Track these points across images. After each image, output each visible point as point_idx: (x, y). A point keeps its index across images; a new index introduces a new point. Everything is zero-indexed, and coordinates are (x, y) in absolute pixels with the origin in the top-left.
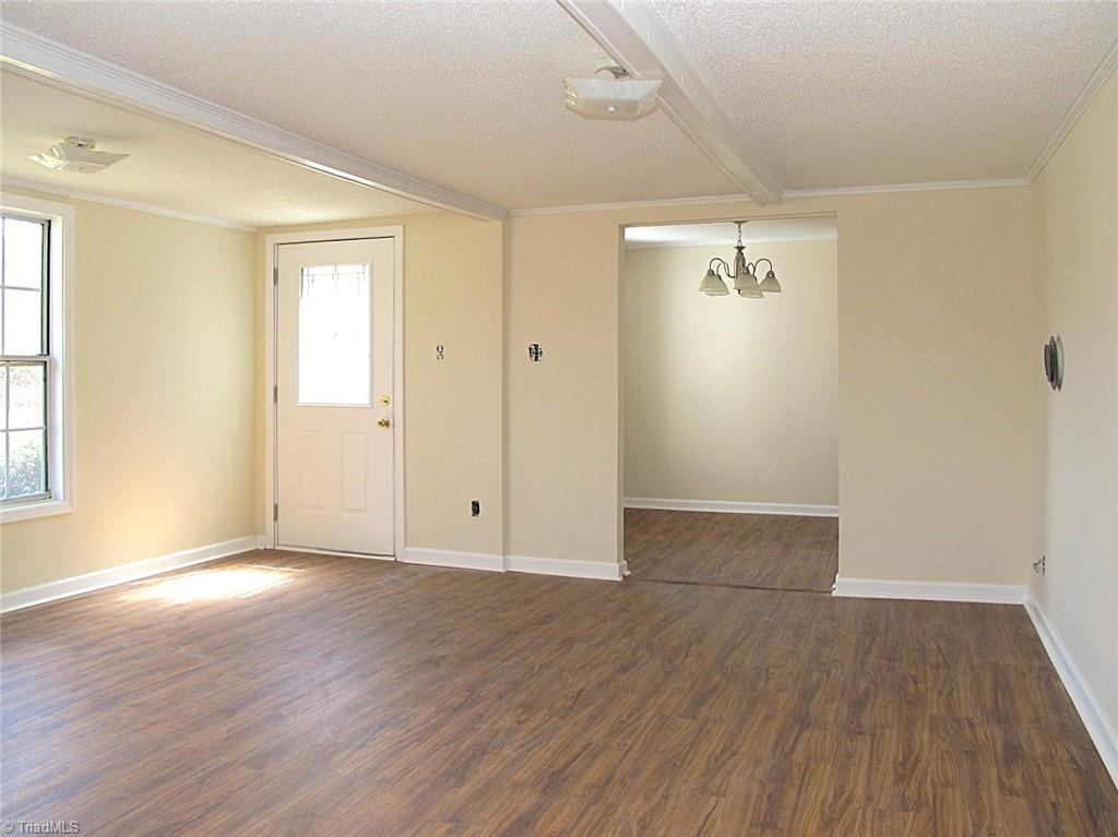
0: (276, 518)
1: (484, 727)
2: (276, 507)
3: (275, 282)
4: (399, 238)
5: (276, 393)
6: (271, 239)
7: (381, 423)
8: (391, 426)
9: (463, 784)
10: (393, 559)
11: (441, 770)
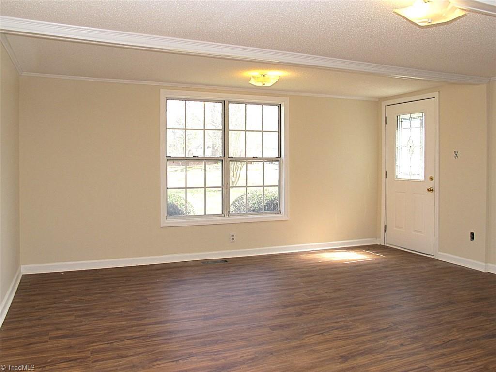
0: (385, 231)
1: (383, 342)
2: (386, 226)
3: (386, 123)
4: (437, 98)
5: (386, 174)
6: (384, 104)
7: (428, 190)
8: (434, 191)
9: (344, 363)
10: (433, 257)
11: (341, 354)
